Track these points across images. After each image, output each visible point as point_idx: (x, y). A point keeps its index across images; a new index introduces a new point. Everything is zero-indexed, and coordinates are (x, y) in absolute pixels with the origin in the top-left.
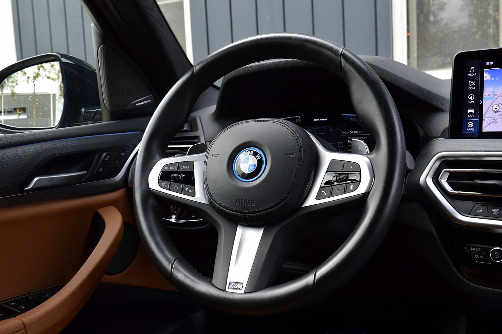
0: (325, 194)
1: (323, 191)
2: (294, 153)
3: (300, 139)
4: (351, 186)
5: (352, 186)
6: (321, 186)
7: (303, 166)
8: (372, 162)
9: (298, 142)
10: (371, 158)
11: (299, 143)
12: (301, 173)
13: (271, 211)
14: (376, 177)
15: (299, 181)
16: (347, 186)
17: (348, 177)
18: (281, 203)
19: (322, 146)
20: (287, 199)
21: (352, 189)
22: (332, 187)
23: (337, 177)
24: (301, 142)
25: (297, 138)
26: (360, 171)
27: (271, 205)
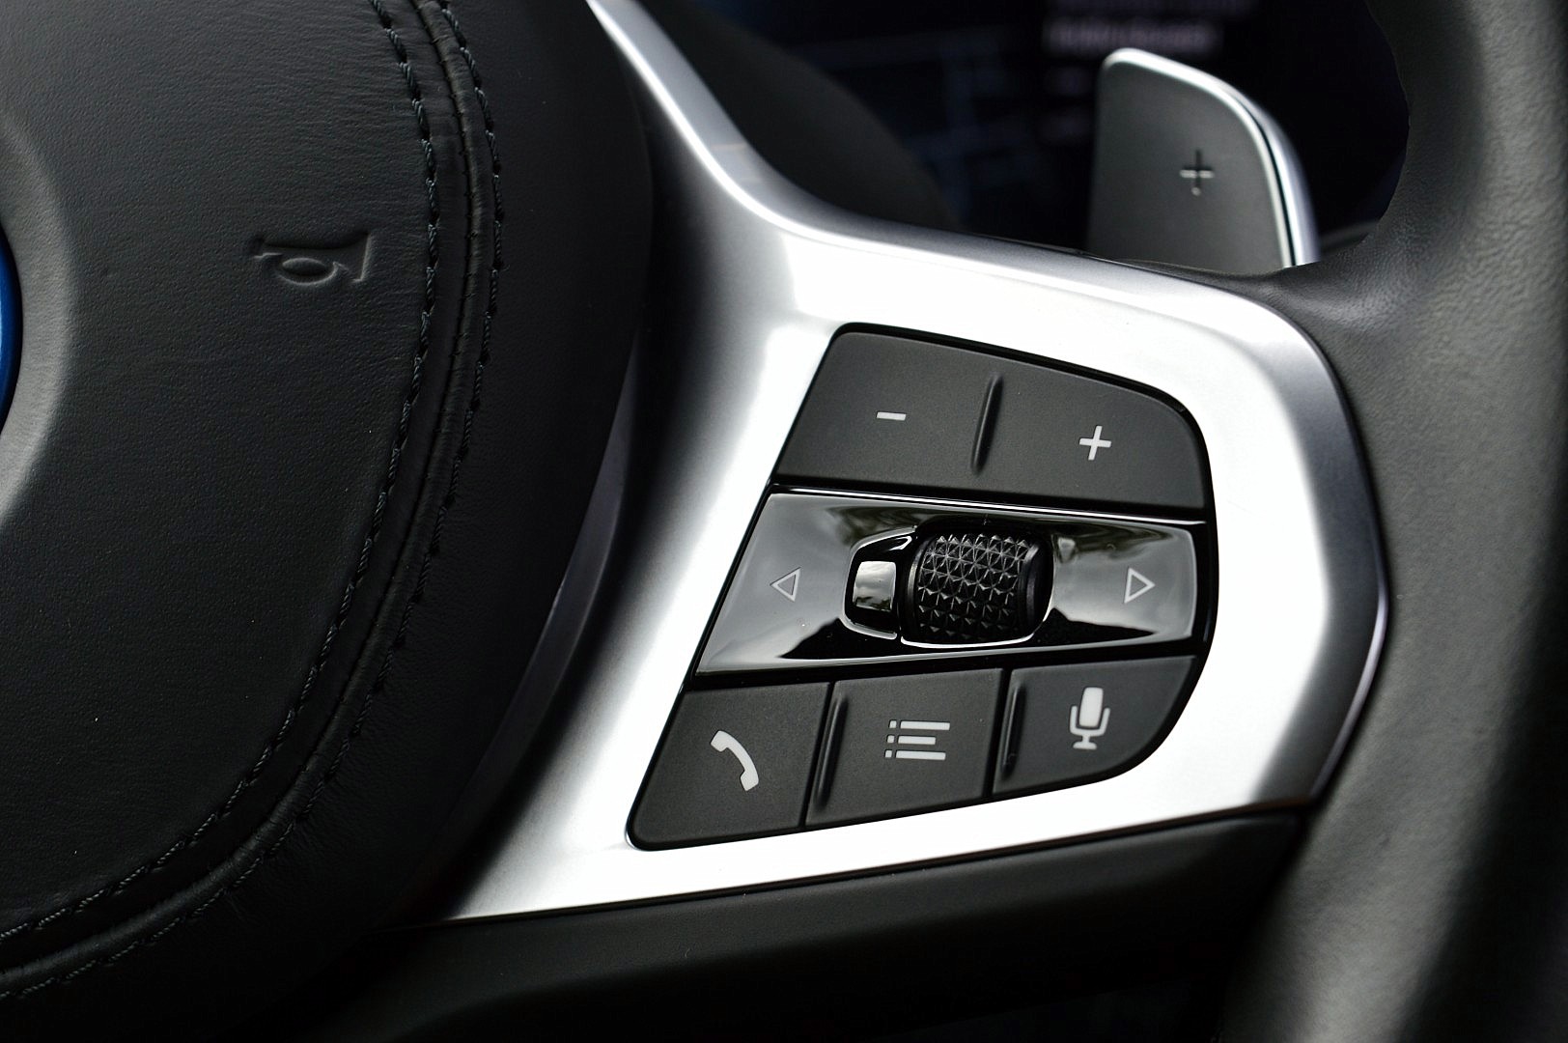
0: (750, 779)
1: (722, 741)
2: (365, 234)
3: (447, 44)
4: (1078, 702)
5: (1093, 700)
6: (704, 666)
7: (475, 405)
8: (1355, 384)
9: (415, 93)
10: (1355, 337)
11: (436, 105)
12: (448, 501)
13: (61, 972)
14: (1406, 598)
15: (417, 598)
16: (1022, 694)
17: (1043, 576)
18: (186, 885)
19: (739, 148)
20: (265, 829)
21: (1086, 745)
22: (838, 696)
23: (903, 561)
24: (460, 93)
25: (418, 34)
26: (1199, 502)
27: (60, 898)
